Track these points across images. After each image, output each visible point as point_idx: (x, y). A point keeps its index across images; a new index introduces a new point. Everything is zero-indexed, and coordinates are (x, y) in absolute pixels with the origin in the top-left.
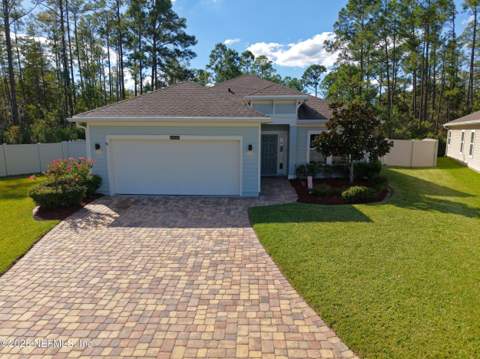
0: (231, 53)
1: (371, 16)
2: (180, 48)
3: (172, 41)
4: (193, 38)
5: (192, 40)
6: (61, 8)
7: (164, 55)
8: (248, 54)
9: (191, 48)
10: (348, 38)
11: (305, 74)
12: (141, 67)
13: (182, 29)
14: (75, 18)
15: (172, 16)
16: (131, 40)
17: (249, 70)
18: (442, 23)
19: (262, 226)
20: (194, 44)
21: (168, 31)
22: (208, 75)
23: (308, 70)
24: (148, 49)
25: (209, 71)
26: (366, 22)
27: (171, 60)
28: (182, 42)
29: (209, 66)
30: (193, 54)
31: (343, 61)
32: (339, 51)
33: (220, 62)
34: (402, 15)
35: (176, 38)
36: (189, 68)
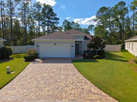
0: (69, 22)
1: (105, 13)
2: (55, 21)
3: (53, 19)
4: (58, 18)
5: (58, 19)
6: (25, 11)
7: (51, 23)
8: (73, 22)
9: (58, 21)
10: (100, 18)
11: (89, 27)
12: (45, 26)
13: (56, 16)
14: (28, 14)
15: (53, 13)
16: (42, 19)
17: (73, 26)
18: (125, 14)
19: (74, 63)
20: (59, 20)
21: (52, 17)
22: (62, 28)
23: (89, 26)
24: (47, 21)
25: (63, 27)
26: (104, 14)
27: (52, 24)
28: (55, 19)
29: (62, 26)
30: (58, 23)
31: (98, 24)
32: (97, 22)
33: (65, 25)
34: (114, 12)
35: (54, 18)
36: (57, 26)
